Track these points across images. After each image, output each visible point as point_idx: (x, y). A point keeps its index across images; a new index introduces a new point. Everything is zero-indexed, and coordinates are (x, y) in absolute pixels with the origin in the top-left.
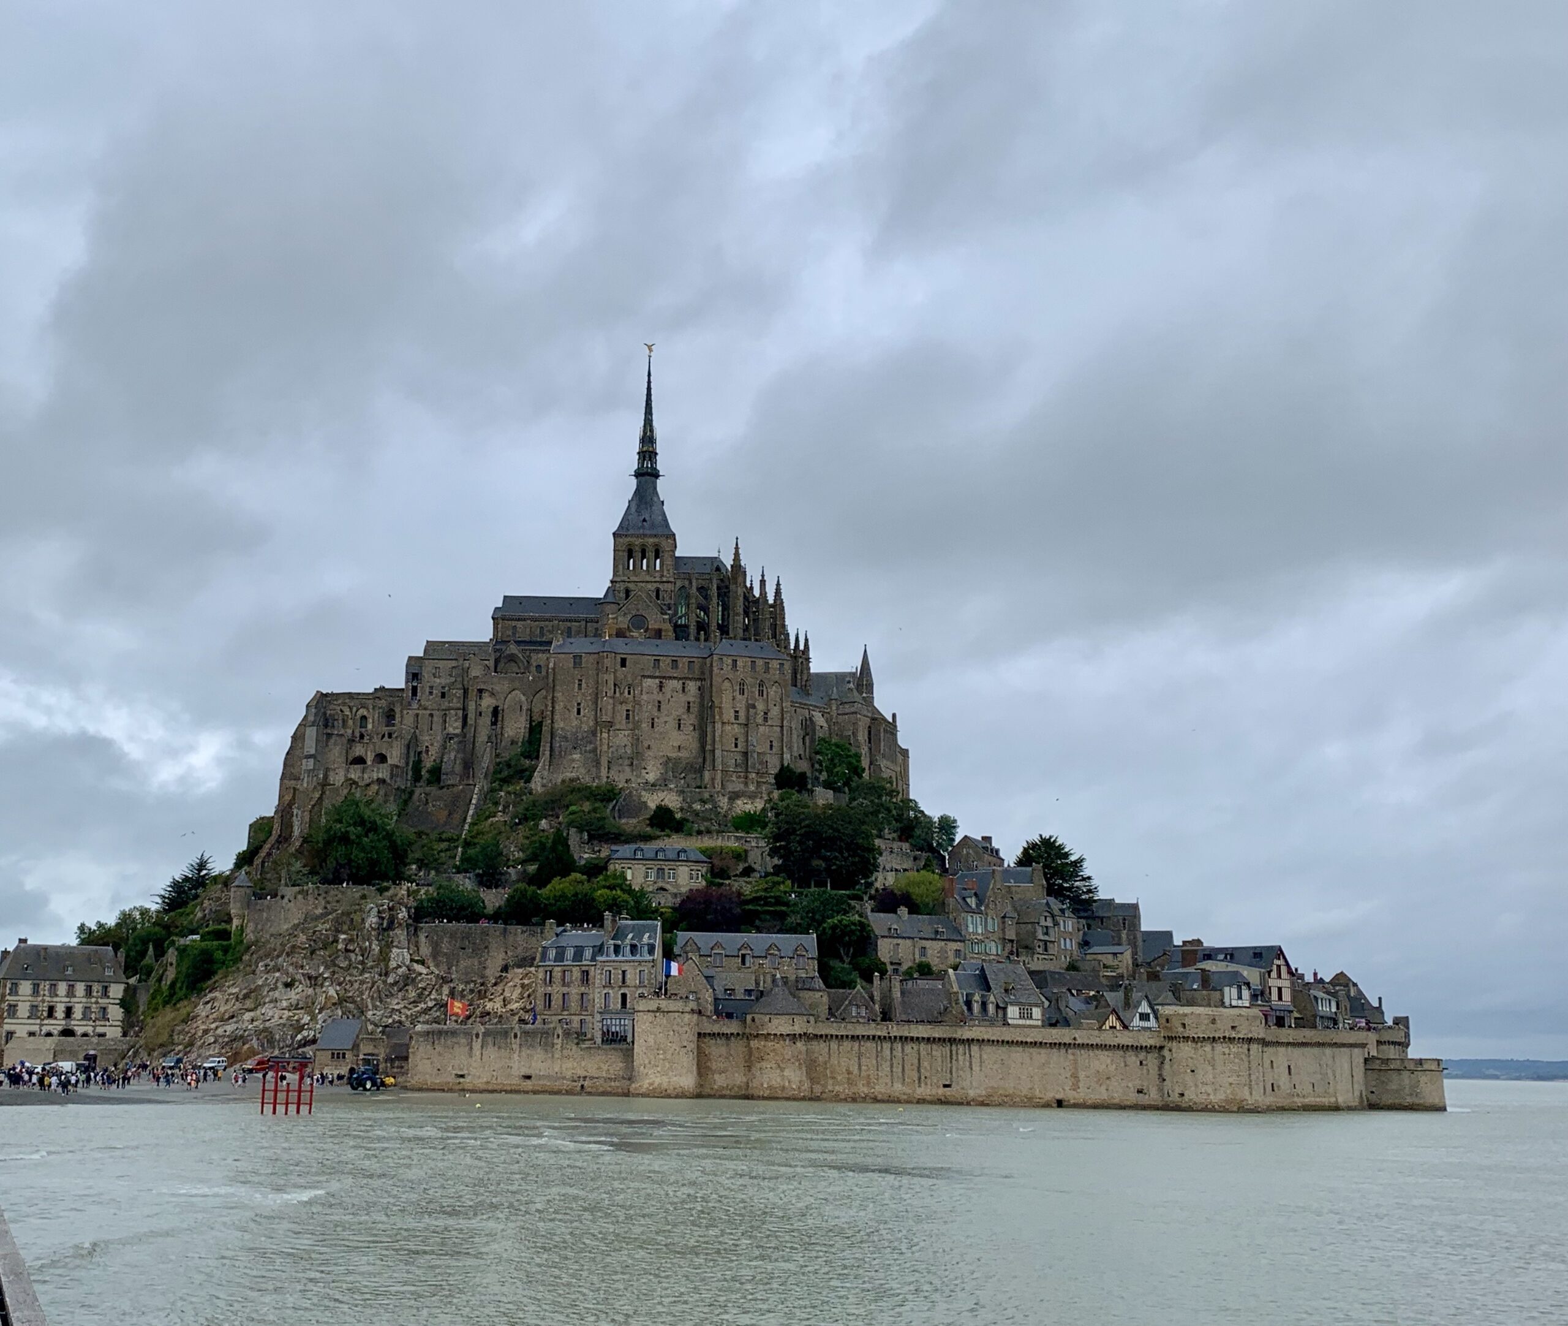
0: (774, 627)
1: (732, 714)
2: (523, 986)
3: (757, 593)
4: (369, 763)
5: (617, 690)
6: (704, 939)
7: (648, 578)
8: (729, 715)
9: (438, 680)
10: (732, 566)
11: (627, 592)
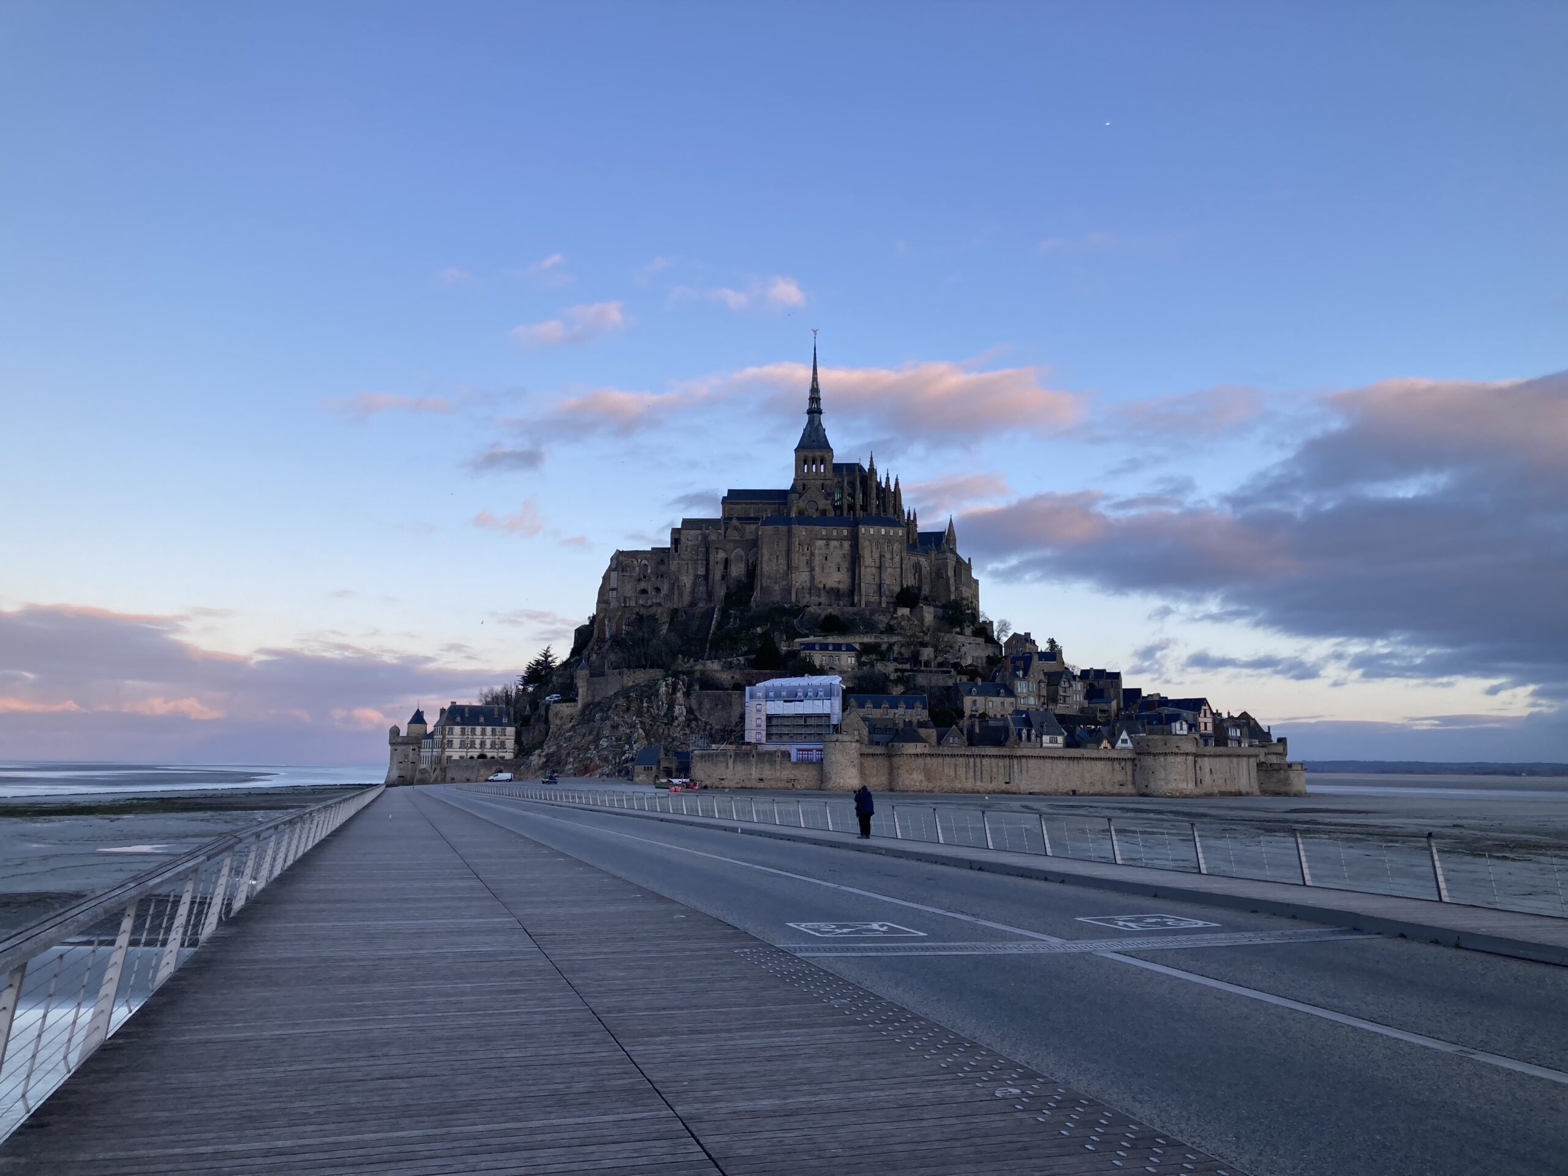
0: (895, 506)
3: (883, 485)
4: (650, 593)
5: (801, 547)
7: (816, 477)
8: (869, 562)
9: (690, 543)
10: (869, 469)
11: (804, 486)
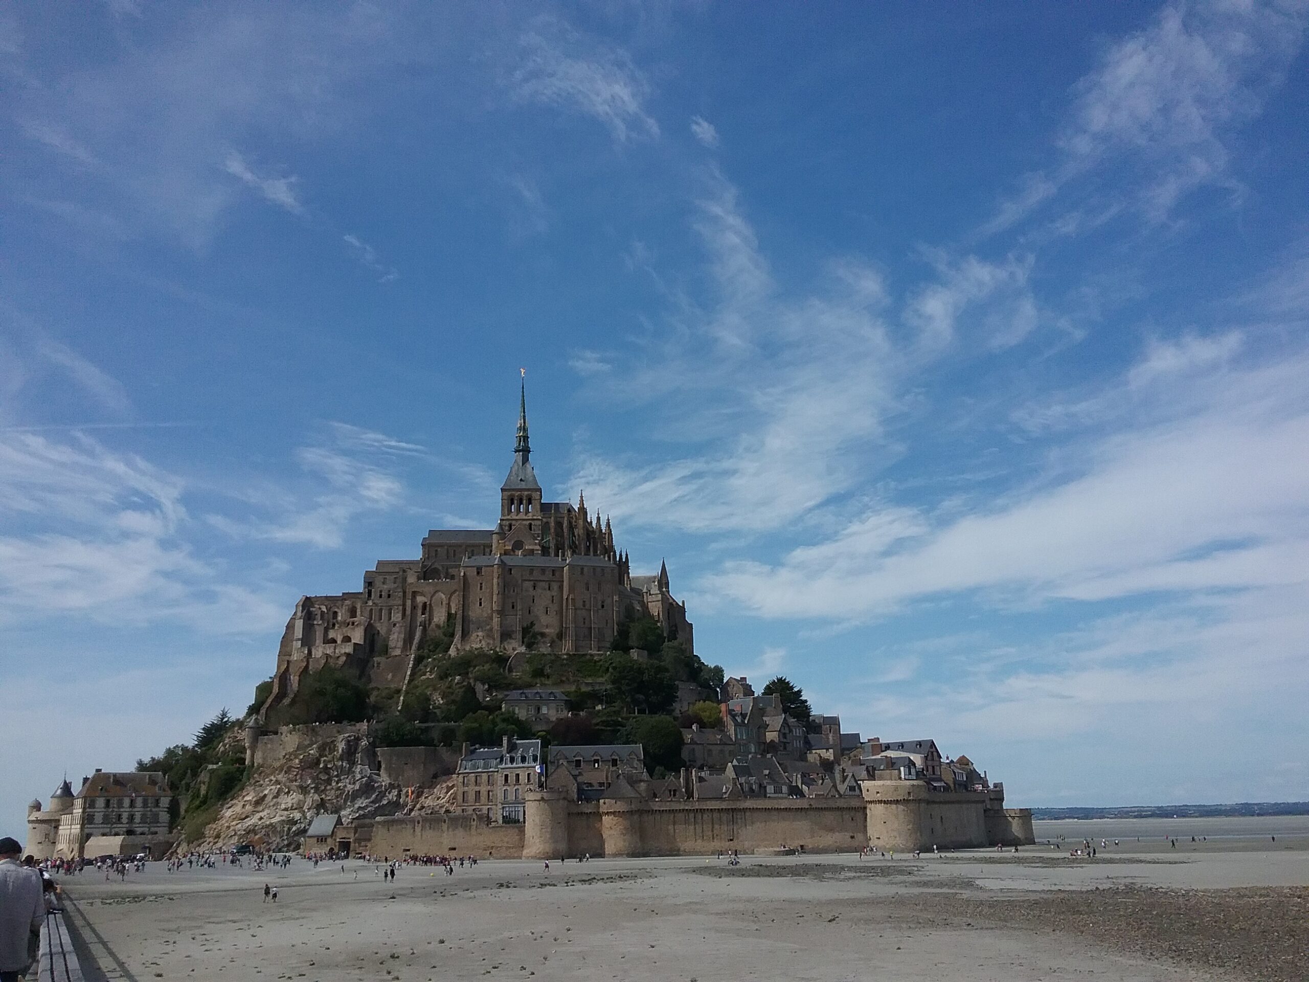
1: (581, 603)
2: (448, 787)
3: (594, 525)
4: (339, 642)
5: (506, 589)
6: (569, 750)
7: (523, 517)
9: (385, 587)
10: (578, 508)
11: (511, 526)
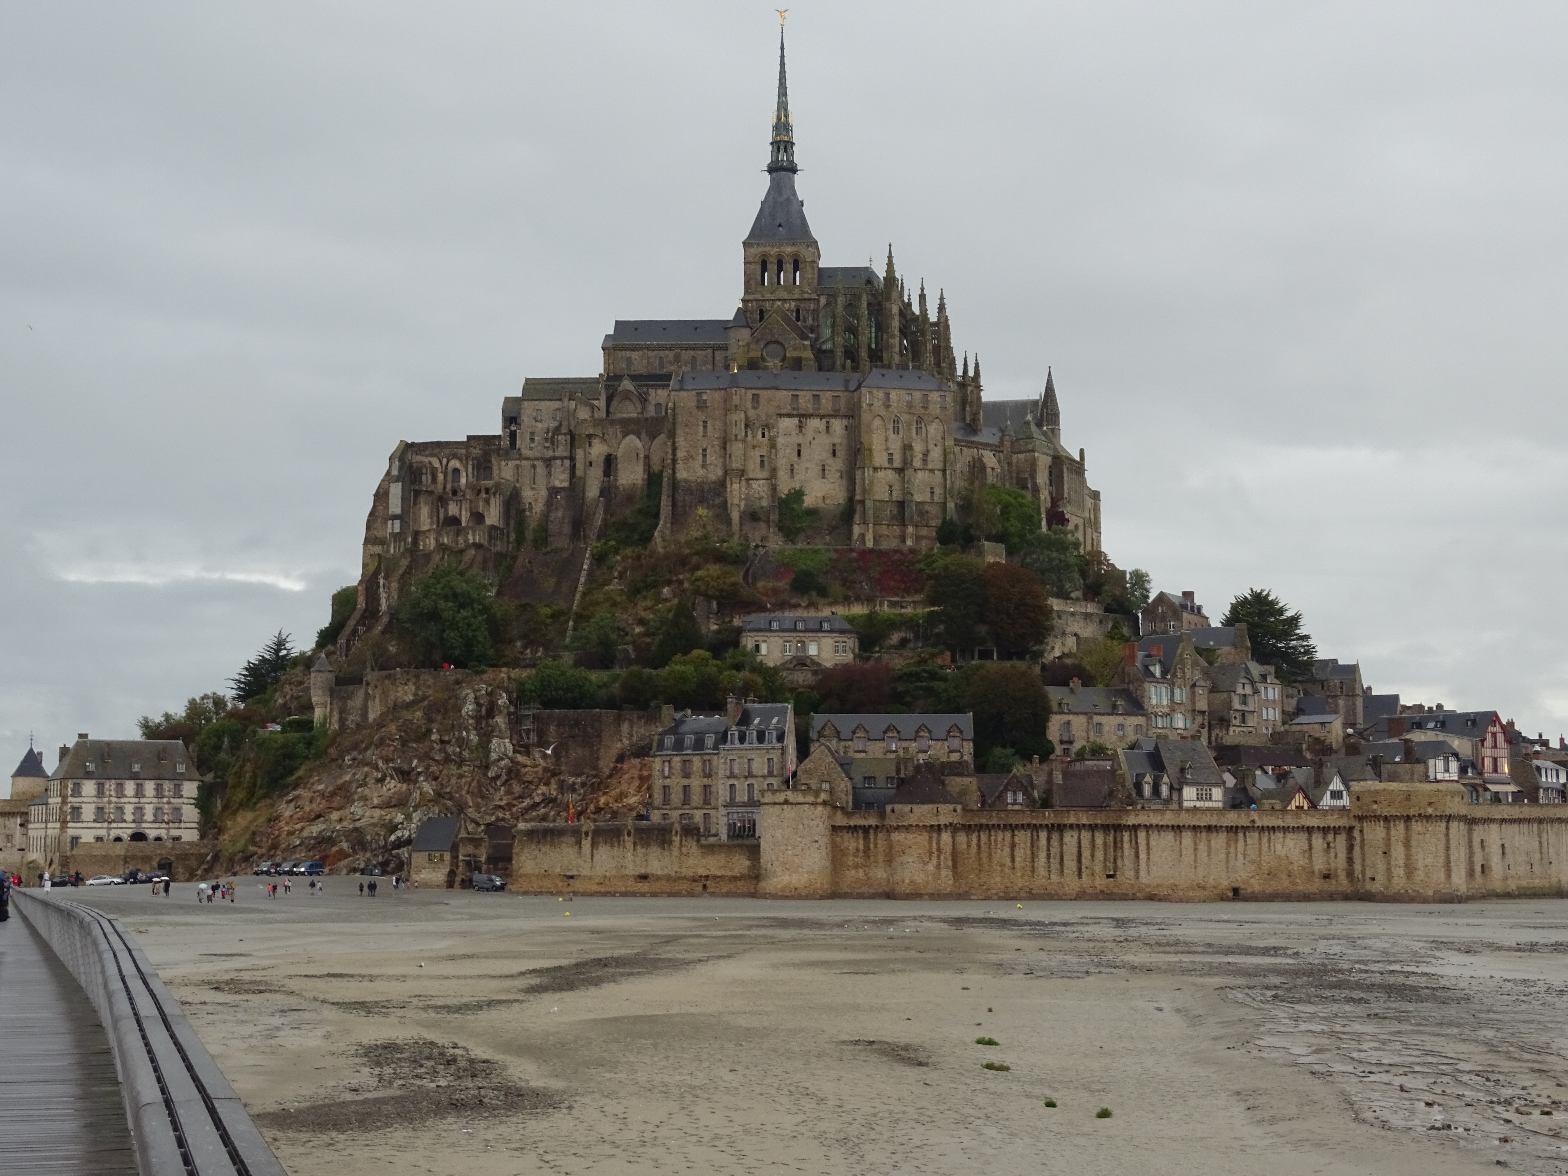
0: (936, 350)
1: (885, 457)
2: (641, 778)
3: (916, 309)
4: (464, 524)
5: (749, 432)
6: (845, 721)
7: (785, 295)
8: (880, 459)
9: (539, 425)
10: (886, 278)
11: (762, 312)
